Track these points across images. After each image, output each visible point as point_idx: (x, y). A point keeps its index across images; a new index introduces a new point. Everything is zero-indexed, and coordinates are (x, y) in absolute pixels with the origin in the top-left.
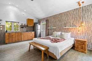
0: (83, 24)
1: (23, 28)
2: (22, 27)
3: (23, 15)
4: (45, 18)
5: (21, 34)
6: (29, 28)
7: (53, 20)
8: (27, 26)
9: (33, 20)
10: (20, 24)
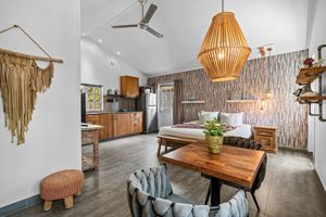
0: (269, 95)
1: (112, 101)
2: (110, 99)
3: (112, 64)
4: (170, 75)
5: (113, 120)
6: (126, 102)
7: (195, 82)
8: (122, 96)
9: (138, 79)
10: (103, 91)
